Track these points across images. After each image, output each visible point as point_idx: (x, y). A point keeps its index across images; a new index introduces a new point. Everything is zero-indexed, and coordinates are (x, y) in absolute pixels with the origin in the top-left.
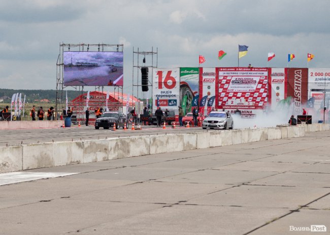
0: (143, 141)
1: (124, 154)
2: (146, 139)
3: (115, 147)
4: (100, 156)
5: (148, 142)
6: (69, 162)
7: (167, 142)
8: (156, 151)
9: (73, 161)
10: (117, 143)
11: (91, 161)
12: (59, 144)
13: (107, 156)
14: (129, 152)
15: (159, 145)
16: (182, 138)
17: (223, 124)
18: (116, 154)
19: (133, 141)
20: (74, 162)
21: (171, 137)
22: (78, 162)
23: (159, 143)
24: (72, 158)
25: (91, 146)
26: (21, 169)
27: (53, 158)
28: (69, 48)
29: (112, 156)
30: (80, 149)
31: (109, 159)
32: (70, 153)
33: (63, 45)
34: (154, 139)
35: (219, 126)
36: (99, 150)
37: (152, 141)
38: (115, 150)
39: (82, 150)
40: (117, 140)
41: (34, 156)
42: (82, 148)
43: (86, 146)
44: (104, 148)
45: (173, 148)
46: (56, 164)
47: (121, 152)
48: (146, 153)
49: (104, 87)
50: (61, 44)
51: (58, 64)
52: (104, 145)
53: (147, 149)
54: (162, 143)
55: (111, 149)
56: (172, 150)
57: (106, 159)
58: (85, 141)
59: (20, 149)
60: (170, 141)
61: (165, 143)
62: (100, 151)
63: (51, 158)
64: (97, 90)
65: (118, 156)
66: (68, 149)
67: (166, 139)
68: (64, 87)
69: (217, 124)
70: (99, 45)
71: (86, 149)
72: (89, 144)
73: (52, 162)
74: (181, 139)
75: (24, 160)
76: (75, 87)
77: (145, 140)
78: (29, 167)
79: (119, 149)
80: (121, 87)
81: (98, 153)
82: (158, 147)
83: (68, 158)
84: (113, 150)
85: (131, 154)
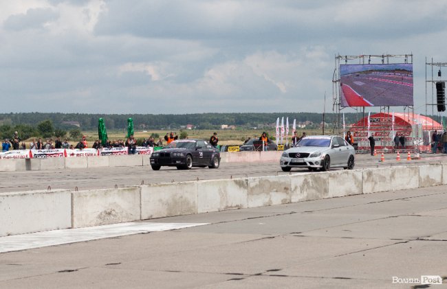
0: (350, 176)
1: (318, 194)
2: (355, 173)
3: (303, 186)
4: (277, 198)
5: (360, 178)
6: (223, 208)
7: (392, 176)
8: (373, 188)
9: (229, 205)
10: (305, 180)
11: (261, 204)
12: (205, 183)
13: (288, 197)
14: (326, 191)
15: (378, 180)
16: (417, 171)
17: (318, 159)
18: (305, 194)
19: (334, 177)
20: (231, 207)
21: (399, 170)
22: (239, 207)
23: (377, 179)
24: (227, 202)
25: (261, 185)
26: (138, 218)
27: (194, 202)
28: (346, 61)
29: (297, 197)
30: (242, 188)
31: (293, 201)
32: (223, 194)
33: (339, 57)
34: (370, 174)
35: (311, 163)
36: (275, 190)
37: (366, 176)
38: (302, 189)
39: (246, 190)
40: (305, 175)
41: (160, 200)
42: (245, 188)
43: (252, 185)
44: (283, 187)
45: (402, 185)
46: (200, 211)
47: (314, 191)
48: (357, 192)
49: (390, 107)
50: (337, 56)
51: (335, 80)
52: (282, 183)
53: (358, 187)
54: (383, 179)
55: (296, 188)
56: (401, 188)
57: (287, 203)
58: (250, 178)
59: (137, 191)
60: (397, 175)
61: (388, 178)
62: (277, 191)
63: (192, 202)
64: (383, 112)
65: (307, 197)
66: (220, 190)
67: (390, 173)
68: (341, 108)
69: (307, 160)
70: (383, 56)
71: (252, 189)
72: (258, 183)
73: (194, 207)
74: (415, 172)
75: (142, 206)
76: (355, 108)
77: (353, 175)
78: (151, 216)
79: (309, 187)
80: (411, 107)
81: (273, 194)
82: (376, 183)
83: (221, 203)
84: (299, 189)
85: (330, 194)
